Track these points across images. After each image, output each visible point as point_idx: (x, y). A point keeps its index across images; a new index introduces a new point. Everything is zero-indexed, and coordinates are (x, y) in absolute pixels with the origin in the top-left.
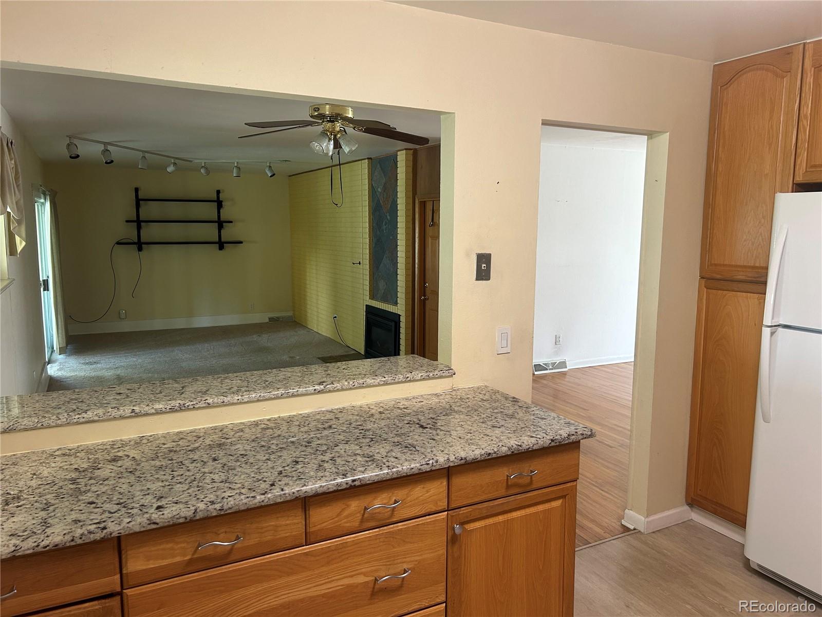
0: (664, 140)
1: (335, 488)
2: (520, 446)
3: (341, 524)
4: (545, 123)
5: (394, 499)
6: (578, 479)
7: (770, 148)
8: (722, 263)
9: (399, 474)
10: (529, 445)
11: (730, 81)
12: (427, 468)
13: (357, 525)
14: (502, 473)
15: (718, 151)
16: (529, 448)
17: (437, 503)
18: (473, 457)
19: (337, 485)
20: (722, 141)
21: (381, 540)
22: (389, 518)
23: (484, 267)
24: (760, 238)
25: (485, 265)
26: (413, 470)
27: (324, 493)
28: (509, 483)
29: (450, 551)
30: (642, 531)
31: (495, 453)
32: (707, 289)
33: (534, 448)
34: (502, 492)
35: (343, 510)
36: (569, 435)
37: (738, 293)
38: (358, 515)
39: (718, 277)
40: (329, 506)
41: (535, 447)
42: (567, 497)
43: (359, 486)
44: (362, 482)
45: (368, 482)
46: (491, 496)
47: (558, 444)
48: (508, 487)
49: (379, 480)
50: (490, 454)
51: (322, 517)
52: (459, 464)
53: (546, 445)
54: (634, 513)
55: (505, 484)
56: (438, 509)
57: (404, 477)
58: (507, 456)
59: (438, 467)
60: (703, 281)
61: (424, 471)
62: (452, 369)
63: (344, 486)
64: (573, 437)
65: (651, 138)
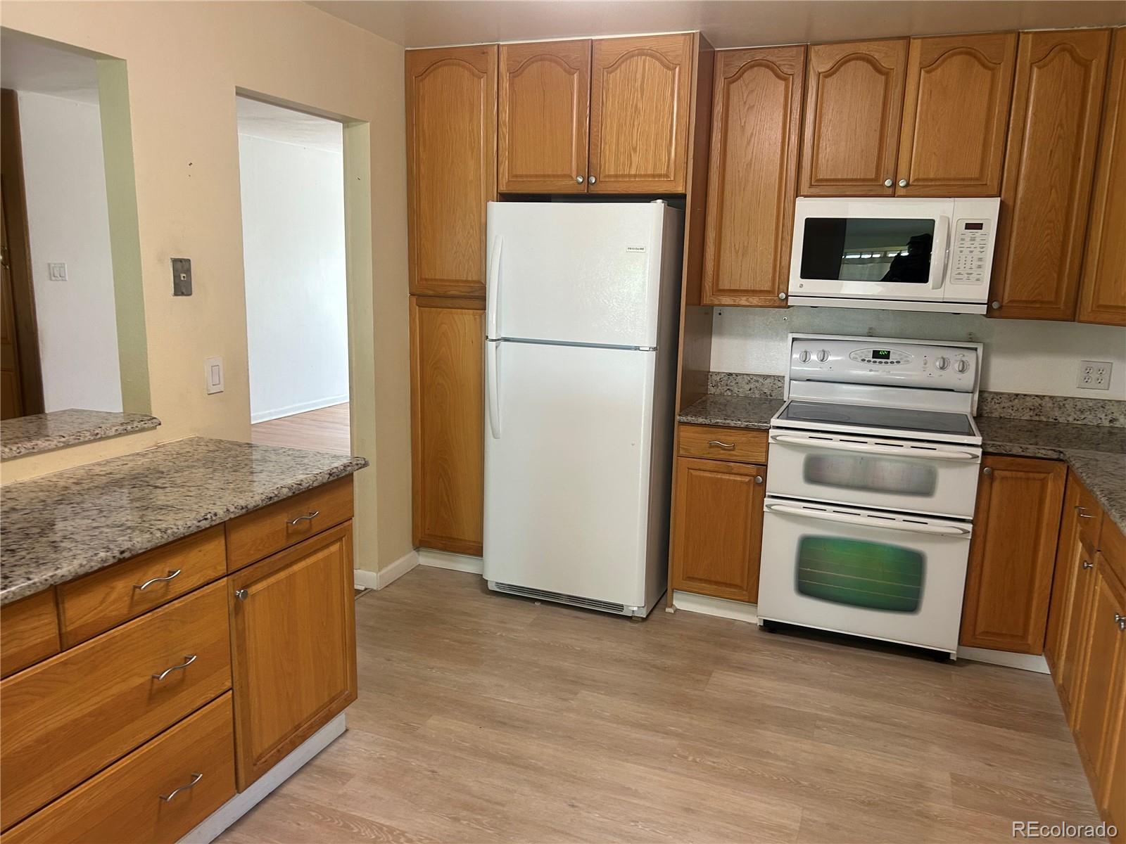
0: (365, 130)
1: (100, 566)
2: (300, 485)
3: (105, 614)
4: (240, 92)
5: (167, 570)
6: (353, 516)
7: (472, 153)
8: (433, 277)
9: (175, 535)
10: (308, 482)
11: (425, 72)
12: (205, 524)
13: (127, 612)
14: (280, 520)
15: (418, 152)
16: (309, 486)
17: (216, 568)
18: (254, 504)
19: (102, 560)
20: (421, 139)
21: (157, 625)
22: (163, 596)
23: (184, 277)
24: (470, 250)
25: (184, 275)
26: (191, 529)
27: (87, 575)
28: (290, 531)
29: (233, 625)
30: (375, 588)
31: (276, 496)
32: (419, 307)
33: (314, 485)
34: (283, 544)
35: (108, 594)
36: (345, 467)
37: (453, 310)
38: (126, 598)
39: (431, 293)
40: (90, 592)
41: (316, 484)
42: (344, 539)
43: (129, 559)
44: (133, 552)
45: (141, 551)
46: (273, 550)
47: (336, 478)
48: (289, 536)
49: (153, 547)
50: (271, 498)
51: (80, 610)
52: (240, 514)
53: (325, 481)
54: (364, 571)
55: (285, 534)
56: (217, 575)
57: (182, 538)
58: (289, 498)
59: (218, 522)
60: (414, 299)
61: (203, 528)
62: (155, 418)
63: (111, 561)
64: (350, 468)
65: (348, 127)
